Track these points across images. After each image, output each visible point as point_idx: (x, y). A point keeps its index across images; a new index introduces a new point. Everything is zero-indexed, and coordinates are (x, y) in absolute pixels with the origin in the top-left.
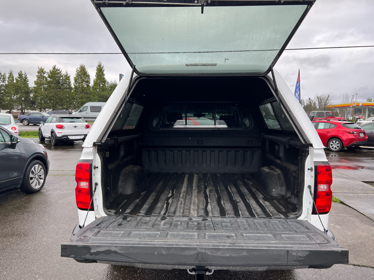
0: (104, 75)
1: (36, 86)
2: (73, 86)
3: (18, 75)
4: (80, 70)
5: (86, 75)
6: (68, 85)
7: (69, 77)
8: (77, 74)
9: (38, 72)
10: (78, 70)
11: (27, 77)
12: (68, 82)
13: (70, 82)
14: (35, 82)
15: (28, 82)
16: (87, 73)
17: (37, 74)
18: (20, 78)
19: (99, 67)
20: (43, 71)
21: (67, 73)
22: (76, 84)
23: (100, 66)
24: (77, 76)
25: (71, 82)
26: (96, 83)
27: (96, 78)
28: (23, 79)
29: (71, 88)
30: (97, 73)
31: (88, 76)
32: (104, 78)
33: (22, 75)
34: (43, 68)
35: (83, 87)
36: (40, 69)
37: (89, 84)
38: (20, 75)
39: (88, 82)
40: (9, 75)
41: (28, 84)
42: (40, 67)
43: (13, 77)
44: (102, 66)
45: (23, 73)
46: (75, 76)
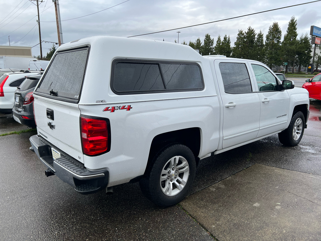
0: (296, 29)
1: (235, 46)
2: (264, 43)
3: (223, 39)
4: (272, 28)
5: (278, 31)
6: (260, 43)
7: (262, 35)
8: (270, 31)
9: (238, 35)
10: (271, 28)
11: (230, 40)
12: (260, 40)
13: (262, 40)
14: (235, 43)
15: (230, 43)
16: (279, 30)
17: (238, 36)
18: (225, 41)
19: (291, 22)
20: (242, 33)
21: (261, 32)
22: (267, 41)
23: (292, 20)
24: (269, 34)
25: (264, 40)
26: (286, 38)
27: (287, 33)
28: (227, 41)
29: (262, 45)
30: (288, 28)
31: (280, 32)
32: (296, 32)
33: (227, 38)
34: (242, 30)
35: (273, 43)
36: (240, 32)
37: (280, 40)
38: (225, 38)
39: (279, 38)
40: (218, 39)
41: (230, 45)
42: (240, 30)
43: (220, 41)
44: (295, 21)
45: (227, 36)
46: (268, 34)
